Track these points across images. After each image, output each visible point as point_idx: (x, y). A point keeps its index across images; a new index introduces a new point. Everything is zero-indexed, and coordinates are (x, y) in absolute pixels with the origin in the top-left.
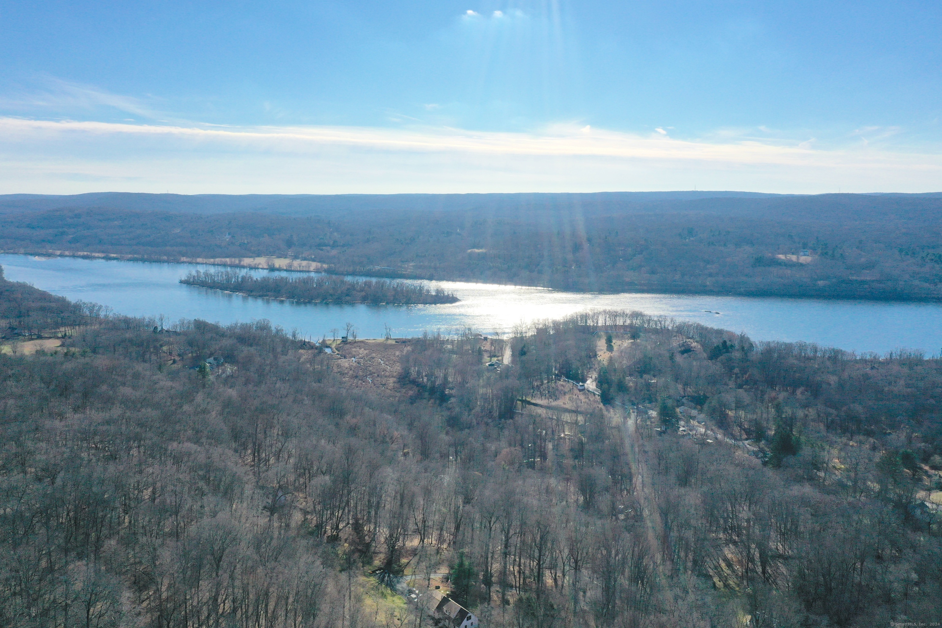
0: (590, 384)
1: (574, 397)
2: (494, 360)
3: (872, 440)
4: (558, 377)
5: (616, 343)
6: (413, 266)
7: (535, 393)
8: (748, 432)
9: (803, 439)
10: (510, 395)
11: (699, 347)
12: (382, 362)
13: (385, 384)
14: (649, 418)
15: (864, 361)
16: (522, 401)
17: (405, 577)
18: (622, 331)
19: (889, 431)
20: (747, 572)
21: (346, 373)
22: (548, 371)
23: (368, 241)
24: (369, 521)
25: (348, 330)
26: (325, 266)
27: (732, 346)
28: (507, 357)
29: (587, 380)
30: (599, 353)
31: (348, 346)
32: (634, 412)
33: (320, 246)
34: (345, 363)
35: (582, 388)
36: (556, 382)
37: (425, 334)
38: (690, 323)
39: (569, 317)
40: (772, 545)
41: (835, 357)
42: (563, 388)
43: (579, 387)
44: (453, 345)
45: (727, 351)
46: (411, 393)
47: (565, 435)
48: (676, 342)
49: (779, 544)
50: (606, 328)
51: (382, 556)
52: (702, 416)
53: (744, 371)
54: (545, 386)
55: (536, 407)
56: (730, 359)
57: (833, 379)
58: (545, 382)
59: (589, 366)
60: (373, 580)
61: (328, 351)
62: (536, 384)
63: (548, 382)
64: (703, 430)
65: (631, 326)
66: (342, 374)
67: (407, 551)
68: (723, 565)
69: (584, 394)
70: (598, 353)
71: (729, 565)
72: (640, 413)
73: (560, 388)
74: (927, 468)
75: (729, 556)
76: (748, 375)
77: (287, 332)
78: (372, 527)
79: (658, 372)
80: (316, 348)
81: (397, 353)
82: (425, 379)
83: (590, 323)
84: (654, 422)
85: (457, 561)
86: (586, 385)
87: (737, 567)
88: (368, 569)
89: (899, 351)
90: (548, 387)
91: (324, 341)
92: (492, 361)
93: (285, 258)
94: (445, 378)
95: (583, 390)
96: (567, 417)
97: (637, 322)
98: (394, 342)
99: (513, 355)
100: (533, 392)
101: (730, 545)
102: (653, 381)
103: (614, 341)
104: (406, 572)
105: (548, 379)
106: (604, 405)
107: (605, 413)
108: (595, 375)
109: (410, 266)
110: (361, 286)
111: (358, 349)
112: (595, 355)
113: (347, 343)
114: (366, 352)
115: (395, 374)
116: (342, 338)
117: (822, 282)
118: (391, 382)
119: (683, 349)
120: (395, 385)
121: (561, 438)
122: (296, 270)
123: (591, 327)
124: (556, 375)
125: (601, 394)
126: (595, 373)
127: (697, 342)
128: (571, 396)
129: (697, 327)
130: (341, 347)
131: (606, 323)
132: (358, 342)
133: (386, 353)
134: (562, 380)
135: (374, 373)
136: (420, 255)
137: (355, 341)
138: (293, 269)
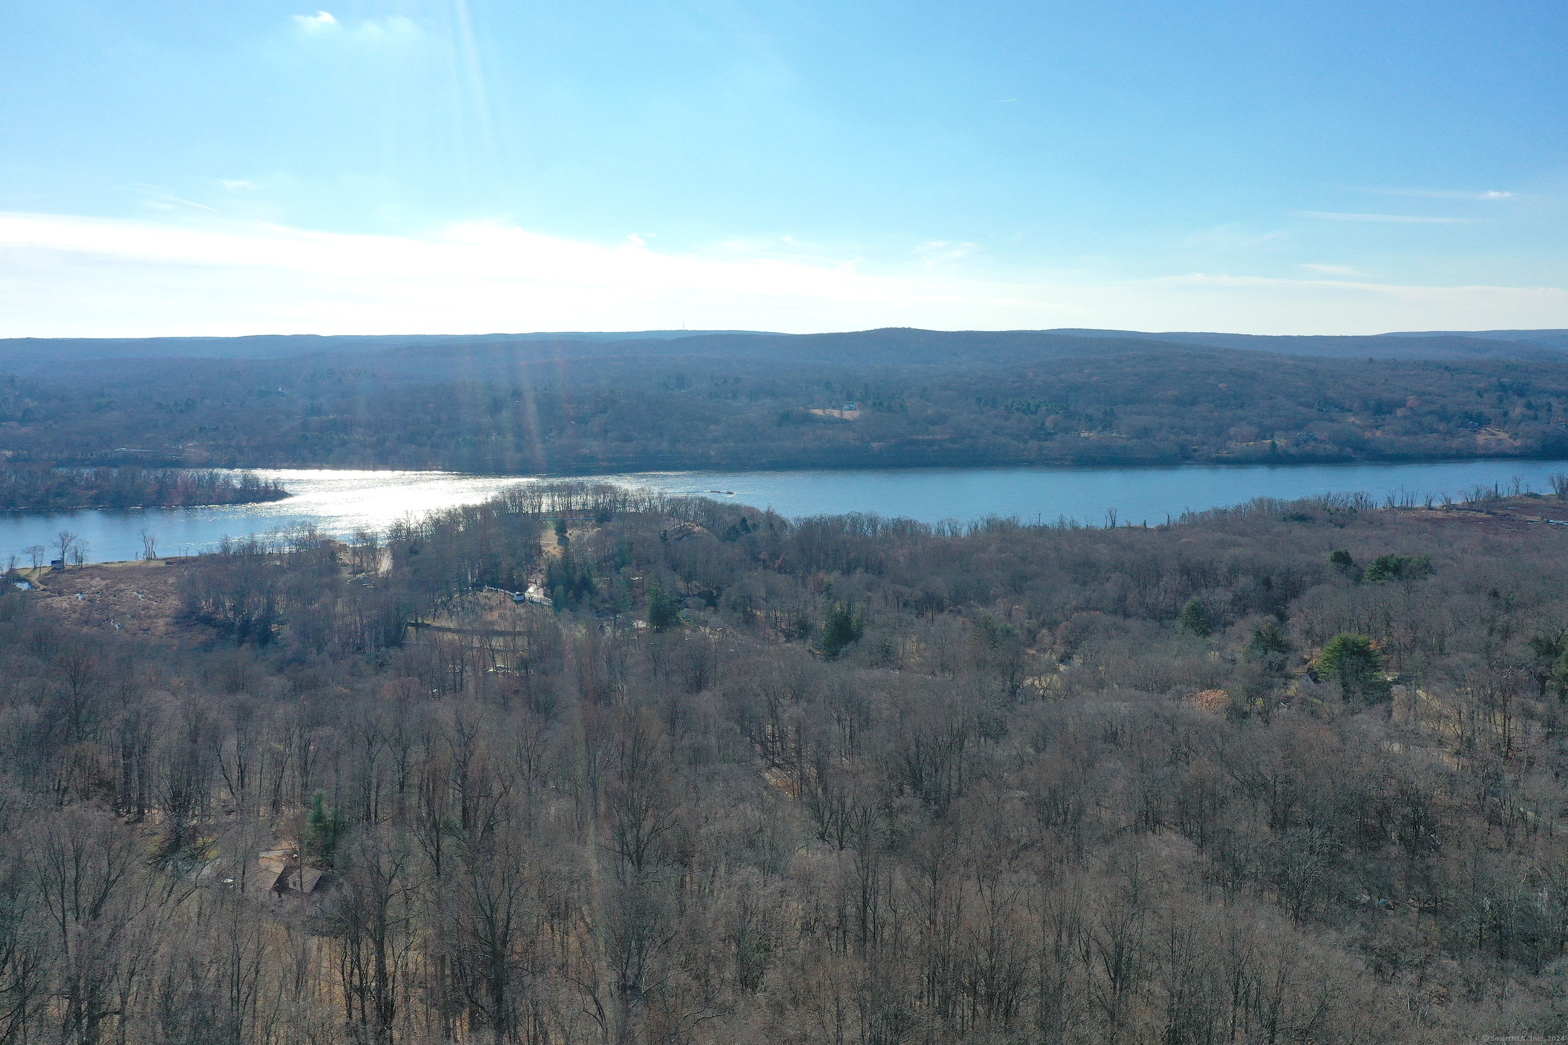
0: (534, 592)
1: (507, 611)
2: (362, 575)
3: (960, 619)
4: (478, 586)
5: (575, 534)
6: (195, 447)
7: (439, 612)
8: (787, 633)
9: (866, 623)
10: (394, 619)
11: (705, 531)
12: (140, 596)
13: (148, 630)
14: (636, 630)
16: (417, 625)
17: (207, 862)
18: (582, 517)
19: (981, 609)
20: (800, 798)
21: (65, 618)
22: (460, 581)
23: (98, 408)
25: (64, 547)
27: (755, 525)
29: (527, 588)
30: (546, 549)
31: (64, 576)
32: (609, 625)
34: (61, 603)
35: (521, 598)
36: (474, 594)
37: (226, 548)
39: (490, 501)
41: (903, 529)
42: (487, 601)
43: (516, 598)
44: (282, 560)
45: (749, 531)
46: (203, 637)
47: (497, 668)
48: (669, 526)
50: (553, 514)
52: (717, 619)
53: (775, 555)
54: (456, 601)
55: (442, 633)
56: (754, 542)
57: (901, 555)
58: (456, 595)
59: (530, 568)
61: (24, 586)
62: (439, 600)
63: (461, 596)
65: (596, 509)
66: (56, 620)
69: (525, 606)
70: (544, 549)
72: (619, 625)
73: (483, 601)
75: (773, 781)
76: (781, 559)
79: (643, 564)
81: (171, 580)
82: (230, 615)
83: (527, 508)
84: (643, 635)
86: (526, 594)
87: (785, 794)
90: (462, 602)
91: (12, 571)
92: (358, 576)
94: (270, 607)
95: (521, 601)
96: (498, 643)
97: (606, 502)
98: (163, 564)
99: (395, 562)
100: (436, 611)
102: (637, 578)
103: (569, 531)
104: (209, 855)
105: (461, 591)
106: (559, 618)
107: (562, 630)
108: (540, 578)
109: (188, 447)
110: (87, 480)
111: (88, 579)
112: (540, 552)
113: (63, 572)
114: (104, 583)
115: (168, 612)
116: (53, 562)
117: (876, 443)
118: (161, 625)
119: (680, 535)
120: (170, 628)
121: (489, 673)
123: (530, 515)
124: (474, 585)
125: (553, 604)
126: (541, 576)
127: (701, 525)
128: (502, 611)
129: (700, 504)
130: (50, 578)
131: (554, 507)
132: (88, 568)
133: (148, 582)
134: (485, 591)
135: (125, 614)
136: (207, 428)
137: (79, 567)
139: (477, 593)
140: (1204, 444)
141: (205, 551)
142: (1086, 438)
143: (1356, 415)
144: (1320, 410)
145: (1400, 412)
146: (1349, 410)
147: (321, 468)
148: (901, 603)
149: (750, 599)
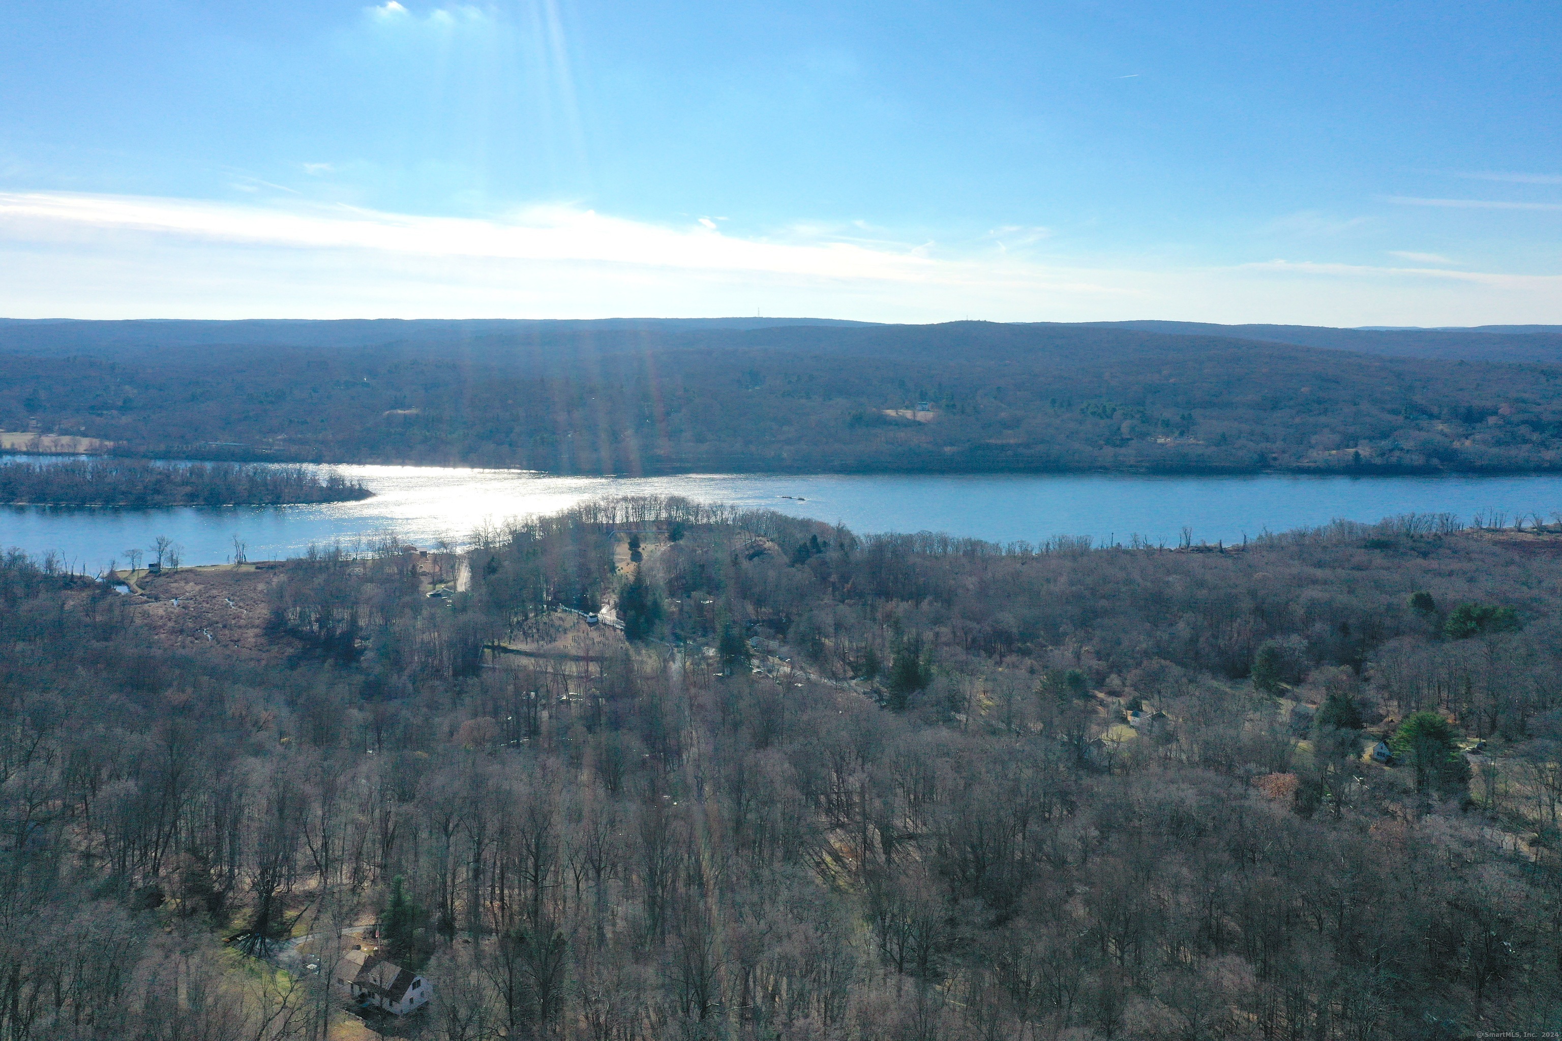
0: (607, 614)
1: (581, 634)
2: (441, 587)
3: (1028, 661)
4: (553, 606)
5: (647, 549)
6: (284, 440)
7: (515, 633)
8: (856, 668)
9: (934, 669)
10: (471, 640)
11: (776, 547)
12: (231, 603)
13: (238, 641)
14: (706, 658)
15: (1011, 555)
16: (493, 648)
17: (293, 940)
18: (655, 529)
19: (1050, 648)
20: (864, 866)
21: (161, 627)
22: (537, 599)
23: (194, 398)
24: (218, 860)
25: (161, 552)
26: (109, 444)
27: (825, 544)
28: (463, 579)
29: (601, 608)
30: (619, 565)
31: (161, 580)
32: (679, 652)
33: (96, 409)
34: (157, 609)
35: (594, 620)
36: (549, 615)
37: (312, 552)
38: (761, 512)
39: (566, 512)
40: (898, 823)
41: (973, 551)
42: (561, 622)
43: (589, 620)
44: (365, 568)
45: (819, 551)
46: (290, 651)
47: (569, 696)
48: (741, 542)
49: (908, 820)
50: (627, 526)
51: (248, 911)
52: (785, 649)
53: (844, 578)
54: (531, 621)
55: (518, 656)
56: (824, 563)
57: (971, 582)
58: (532, 615)
59: (603, 586)
60: (232, 952)
61: (122, 590)
62: (515, 620)
63: (536, 616)
64: (787, 669)
65: (669, 522)
66: (153, 628)
67: (296, 896)
68: (828, 859)
69: (598, 629)
70: (617, 565)
71: (837, 858)
72: (689, 653)
73: (557, 623)
74: (1101, 695)
75: (837, 846)
76: (850, 583)
77: (34, 559)
78: (226, 869)
79: (714, 588)
80: (98, 586)
81: (261, 587)
82: (316, 627)
83: (602, 519)
84: (712, 665)
85: (390, 897)
86: (599, 616)
87: (849, 860)
88: (223, 935)
89: (1057, 540)
90: (537, 623)
91: (112, 573)
92: (437, 590)
93: (24, 431)
94: (353, 621)
95: (595, 624)
96: (571, 668)
97: (678, 515)
98: (252, 569)
99: (473, 578)
100: (512, 632)
101: (838, 830)
102: (708, 602)
103: (642, 546)
104: (294, 932)
105: (536, 609)
106: (631, 643)
107: (632, 652)
108: (613, 598)
109: (278, 440)
110: (182, 475)
111: (182, 584)
112: (613, 569)
113: (160, 575)
114: (198, 588)
115: (257, 622)
116: (150, 565)
117: (949, 448)
118: (250, 636)
119: (752, 551)
120: (259, 640)
121: (562, 702)
122: (49, 451)
123: (605, 526)
124: (548, 603)
125: (625, 627)
126: (614, 596)
127: (772, 540)
128: (575, 634)
129: (771, 518)
130: (147, 582)
131: (627, 517)
132: (182, 571)
133: (239, 588)
134: (559, 611)
135: (217, 623)
136: (296, 420)
137: (175, 570)
138: (41, 450)
139: (552, 613)
140: (1284, 452)
141: (293, 557)
142: (1162, 445)
143: (1444, 422)
144: (1406, 418)
145: (1492, 420)
146: (1438, 418)
147: (403, 464)
148: (969, 640)
149: (818, 630)
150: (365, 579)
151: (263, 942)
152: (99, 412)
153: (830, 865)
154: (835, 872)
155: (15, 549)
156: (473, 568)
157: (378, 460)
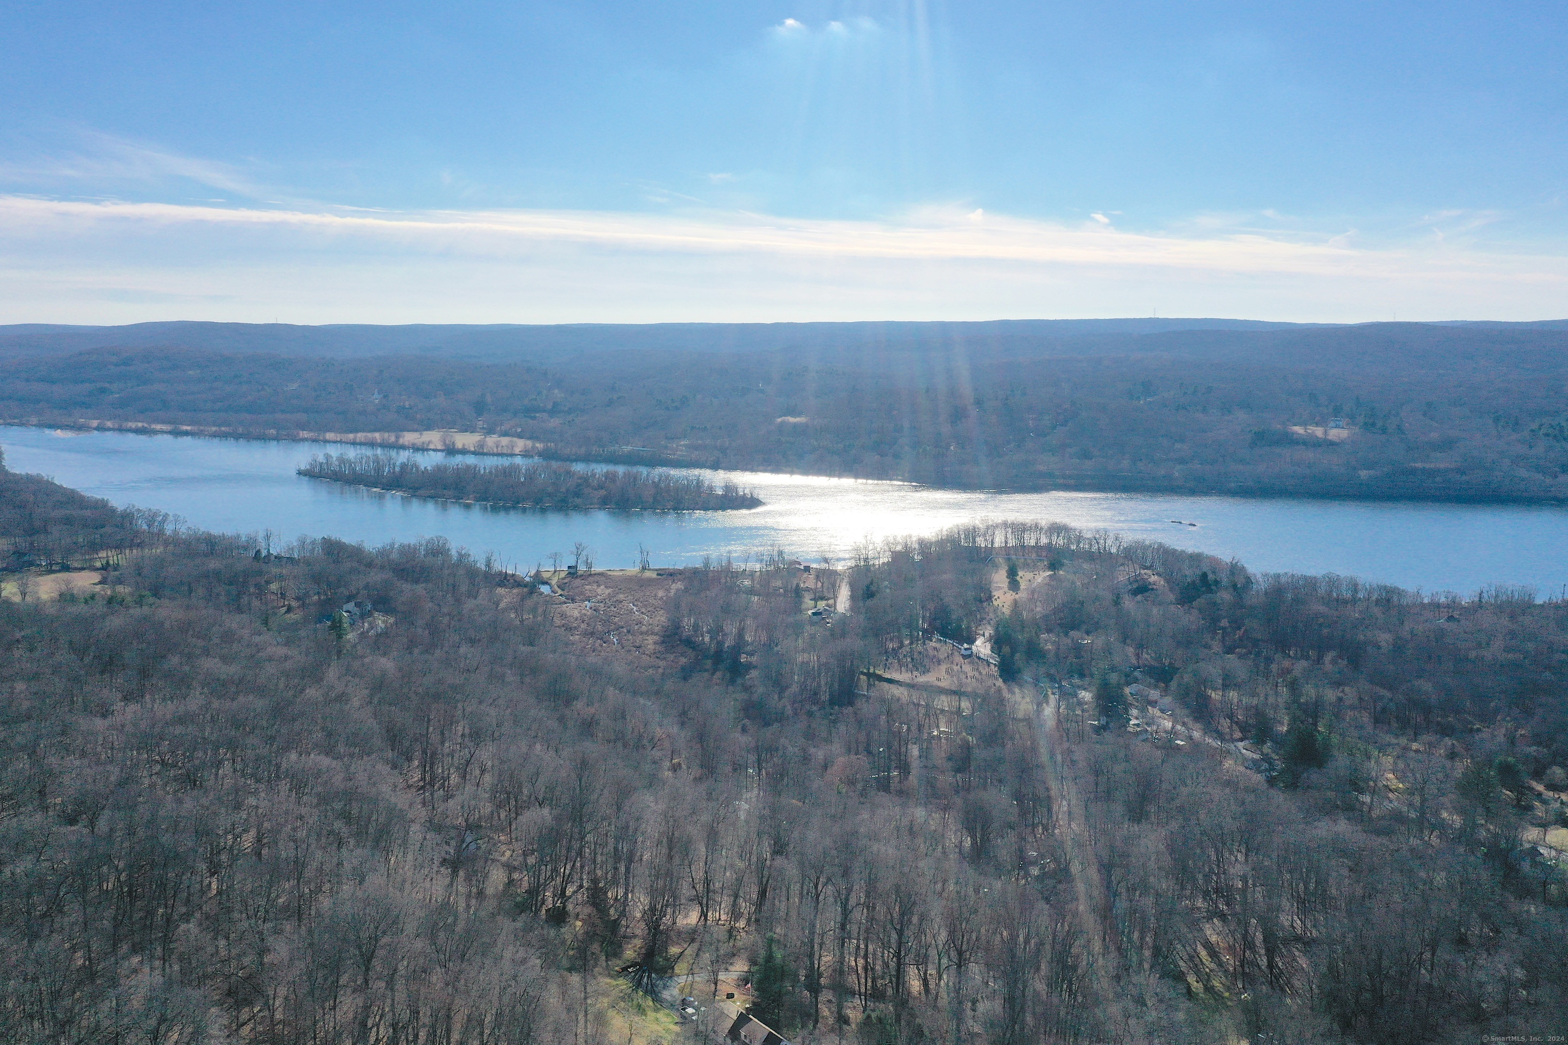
0: (982, 647)
1: (955, 667)
2: (822, 605)
3: (1448, 741)
4: (928, 634)
5: (1024, 577)
6: (686, 446)
7: (890, 661)
8: (1244, 728)
9: (1335, 739)
10: (848, 665)
11: (1162, 582)
12: (635, 608)
13: (640, 647)
14: (1080, 703)
15: (1435, 606)
16: (869, 675)
17: (675, 978)
18: (1034, 556)
19: (1477, 726)
20: (1243, 966)
21: (575, 628)
22: (913, 625)
23: (610, 403)
24: (615, 882)
25: (578, 555)
26: (540, 445)
27: (1216, 582)
28: (843, 602)
29: (975, 640)
30: (996, 594)
31: (578, 582)
32: (1053, 694)
33: (530, 411)
34: (573, 610)
35: (968, 652)
36: (924, 644)
37: (707, 561)
38: (1147, 543)
39: (945, 533)
40: (1284, 920)
41: (1388, 600)
42: (935, 653)
43: (963, 652)
44: (753, 580)
45: (1210, 591)
46: (683, 660)
47: (941, 732)
48: (1123, 575)
49: (1295, 918)
50: (1007, 550)
51: (638, 942)
52: (1168, 700)
53: (1237, 624)
54: (906, 649)
55: (891, 686)
56: (1213, 604)
57: (1385, 639)
58: (907, 642)
59: (978, 616)
60: (623, 984)
61: (545, 589)
62: (891, 646)
63: (911, 643)
64: (1168, 725)
65: (1049, 548)
66: (569, 629)
67: (679, 933)
68: (1203, 953)
69: (972, 663)
70: (993, 594)
71: (1213, 953)
72: (1064, 694)
73: (932, 653)
74: (1540, 788)
75: (1214, 939)
76: (1242, 630)
77: (477, 558)
78: (621, 892)
79: (1094, 627)
80: (526, 585)
81: (661, 593)
82: (707, 638)
83: (981, 542)
84: (1088, 711)
85: (762, 953)
86: (974, 648)
87: (1226, 958)
88: (616, 965)
89: (1493, 589)
90: (912, 651)
91: (538, 573)
92: (818, 607)
93: (473, 432)
94: (740, 635)
95: (969, 656)
96: (943, 702)
97: (1059, 541)
98: (654, 575)
99: (852, 597)
100: (887, 660)
101: (1215, 920)
102: (1086, 642)
103: (1020, 573)
104: (677, 970)
105: (911, 637)
106: (1004, 681)
107: (1006, 694)
108: (989, 631)
109: (681, 446)
110: (599, 479)
111: (595, 587)
112: (990, 598)
113: (577, 577)
114: (608, 591)
115: (657, 629)
116: (569, 567)
117: (1365, 472)
118: (650, 642)
119: (1135, 586)
120: (657, 647)
121: (933, 737)
122: (491, 452)
123: (983, 550)
124: (925, 631)
125: (1000, 663)
126: (989, 628)
127: (1159, 574)
128: (949, 666)
129: (1158, 549)
130: (566, 583)
131: (1006, 542)
132: (595, 574)
133: (642, 594)
134: (934, 640)
135: (622, 627)
136: (698, 426)
137: (589, 573)
138: (485, 451)
139: (927, 642)
141: (690, 566)
147: (792, 473)
148: (1378, 708)
149: (1204, 682)
150: (751, 591)
151: (649, 977)
152: (532, 415)
153: (1204, 960)
154: (1211, 970)
155: (462, 548)
156: (853, 586)
157: (769, 468)
